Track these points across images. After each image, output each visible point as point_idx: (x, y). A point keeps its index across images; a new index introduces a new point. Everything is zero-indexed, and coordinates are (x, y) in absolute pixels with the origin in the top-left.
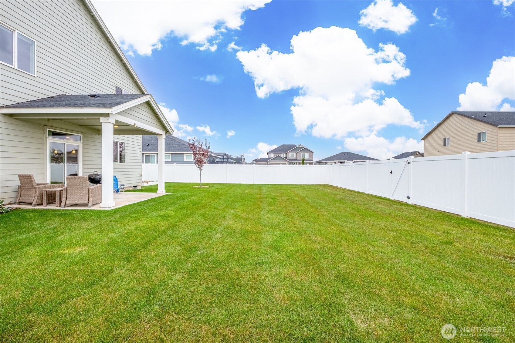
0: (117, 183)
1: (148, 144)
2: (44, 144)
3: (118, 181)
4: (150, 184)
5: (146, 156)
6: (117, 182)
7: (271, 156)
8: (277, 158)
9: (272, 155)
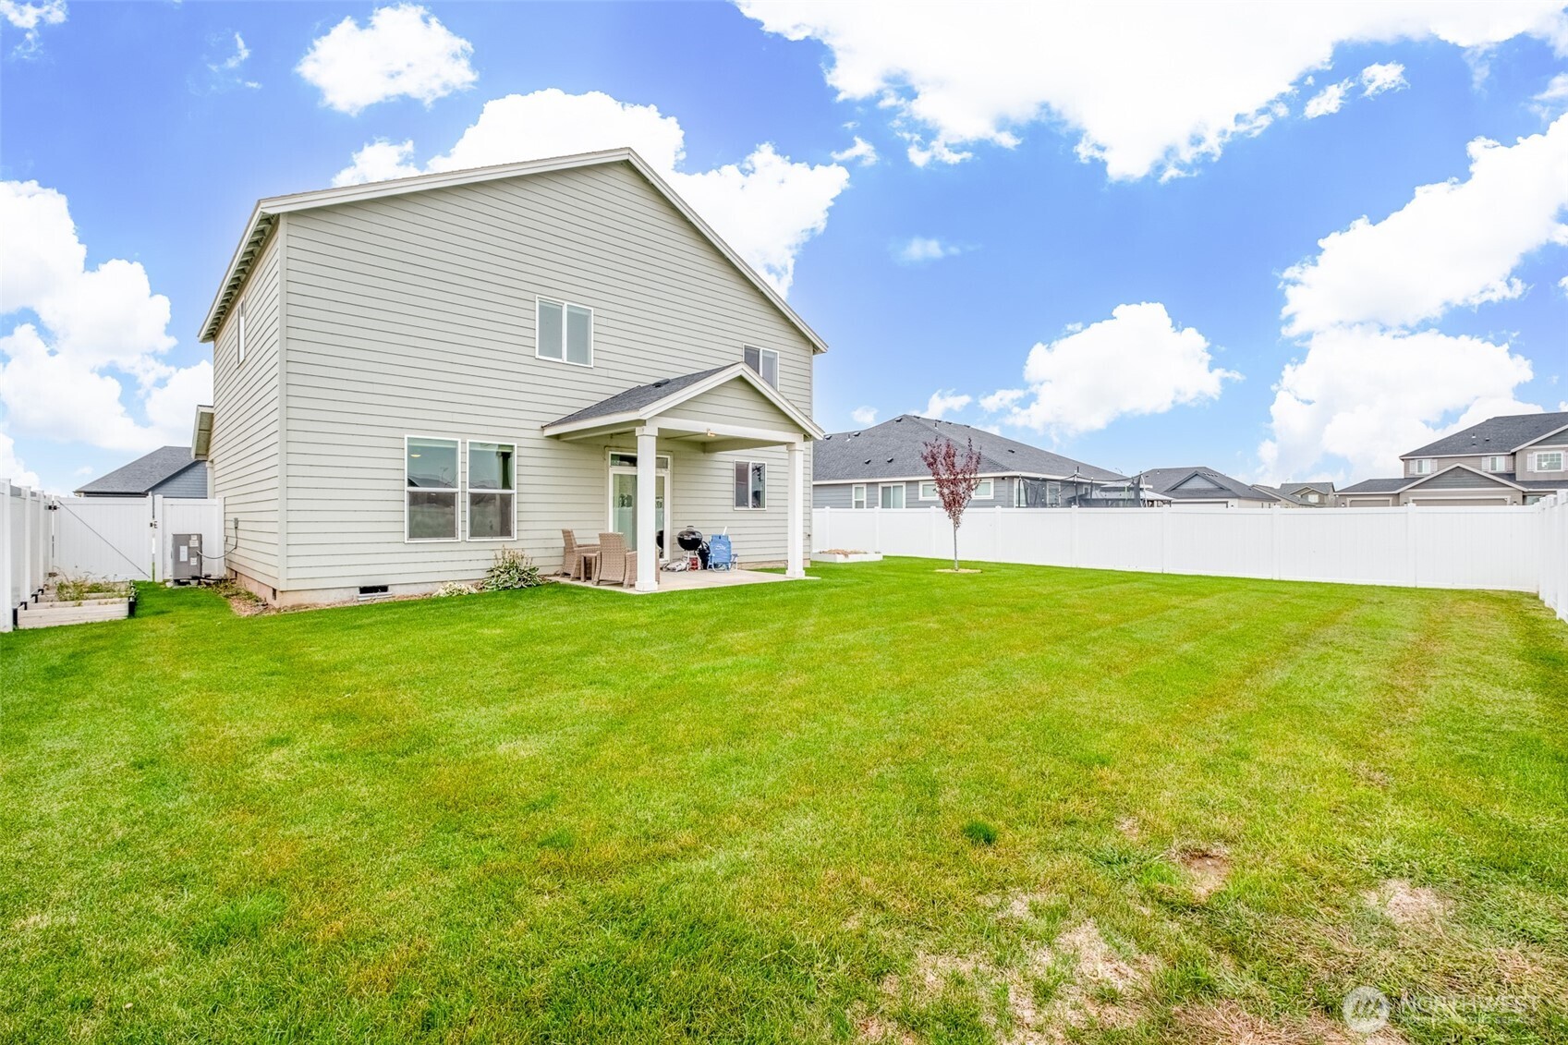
0: (730, 552)
1: (889, 459)
2: (604, 478)
3: (732, 547)
4: (852, 559)
5: (883, 488)
6: (730, 548)
7: (1420, 470)
8: (1449, 477)
9: (1429, 468)
